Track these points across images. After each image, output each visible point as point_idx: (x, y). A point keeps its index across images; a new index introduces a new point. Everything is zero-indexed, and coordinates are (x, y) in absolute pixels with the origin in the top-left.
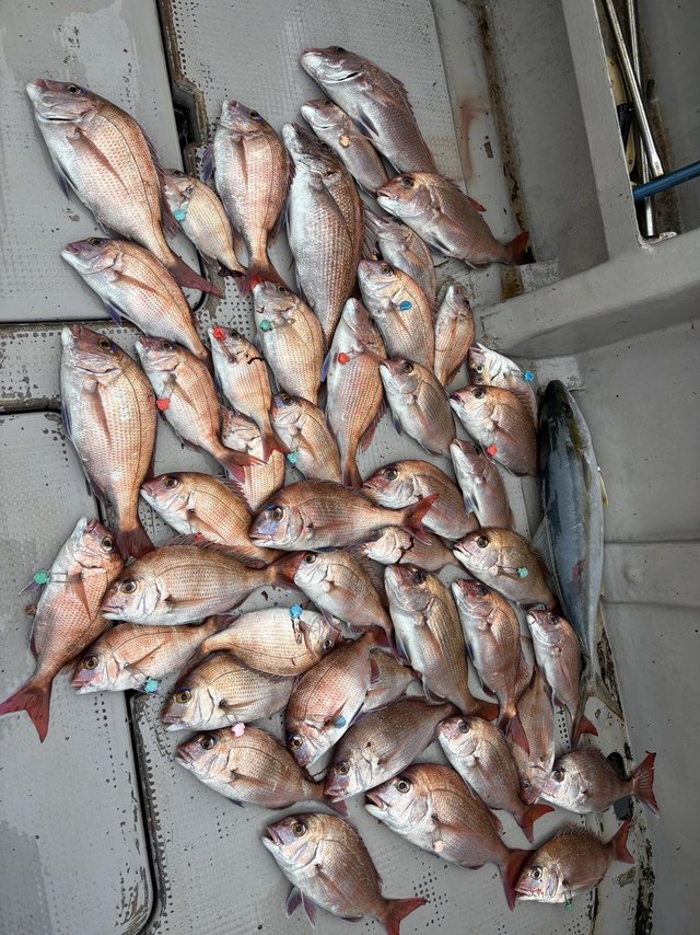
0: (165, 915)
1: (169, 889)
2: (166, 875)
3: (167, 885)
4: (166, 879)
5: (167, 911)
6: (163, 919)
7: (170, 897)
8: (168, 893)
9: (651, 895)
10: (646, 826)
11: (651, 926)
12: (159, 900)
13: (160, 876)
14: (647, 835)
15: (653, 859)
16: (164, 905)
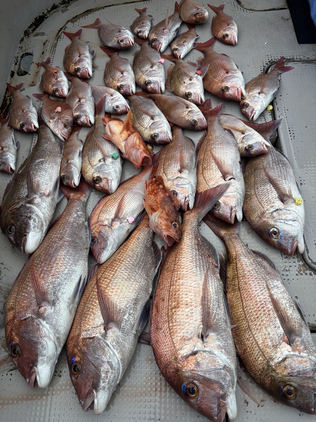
9: (30, 27)
10: (18, 48)
11: (36, 19)
14: (20, 45)
15: (22, 37)
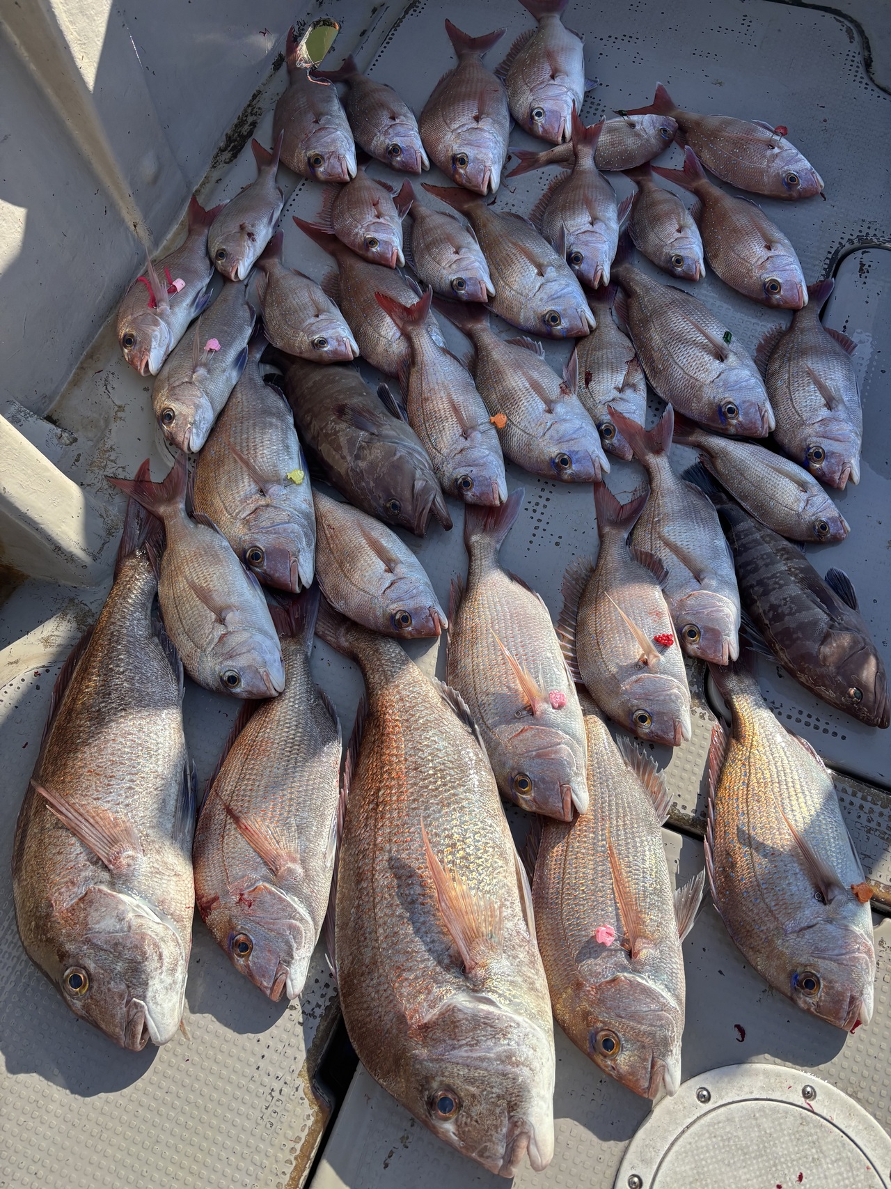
0: (840, 243)
1: (827, 258)
2: (825, 269)
3: (828, 261)
4: (826, 266)
5: (836, 246)
6: (844, 242)
7: (829, 253)
8: (830, 256)
12: (839, 257)
13: (830, 271)
16: (837, 252)
